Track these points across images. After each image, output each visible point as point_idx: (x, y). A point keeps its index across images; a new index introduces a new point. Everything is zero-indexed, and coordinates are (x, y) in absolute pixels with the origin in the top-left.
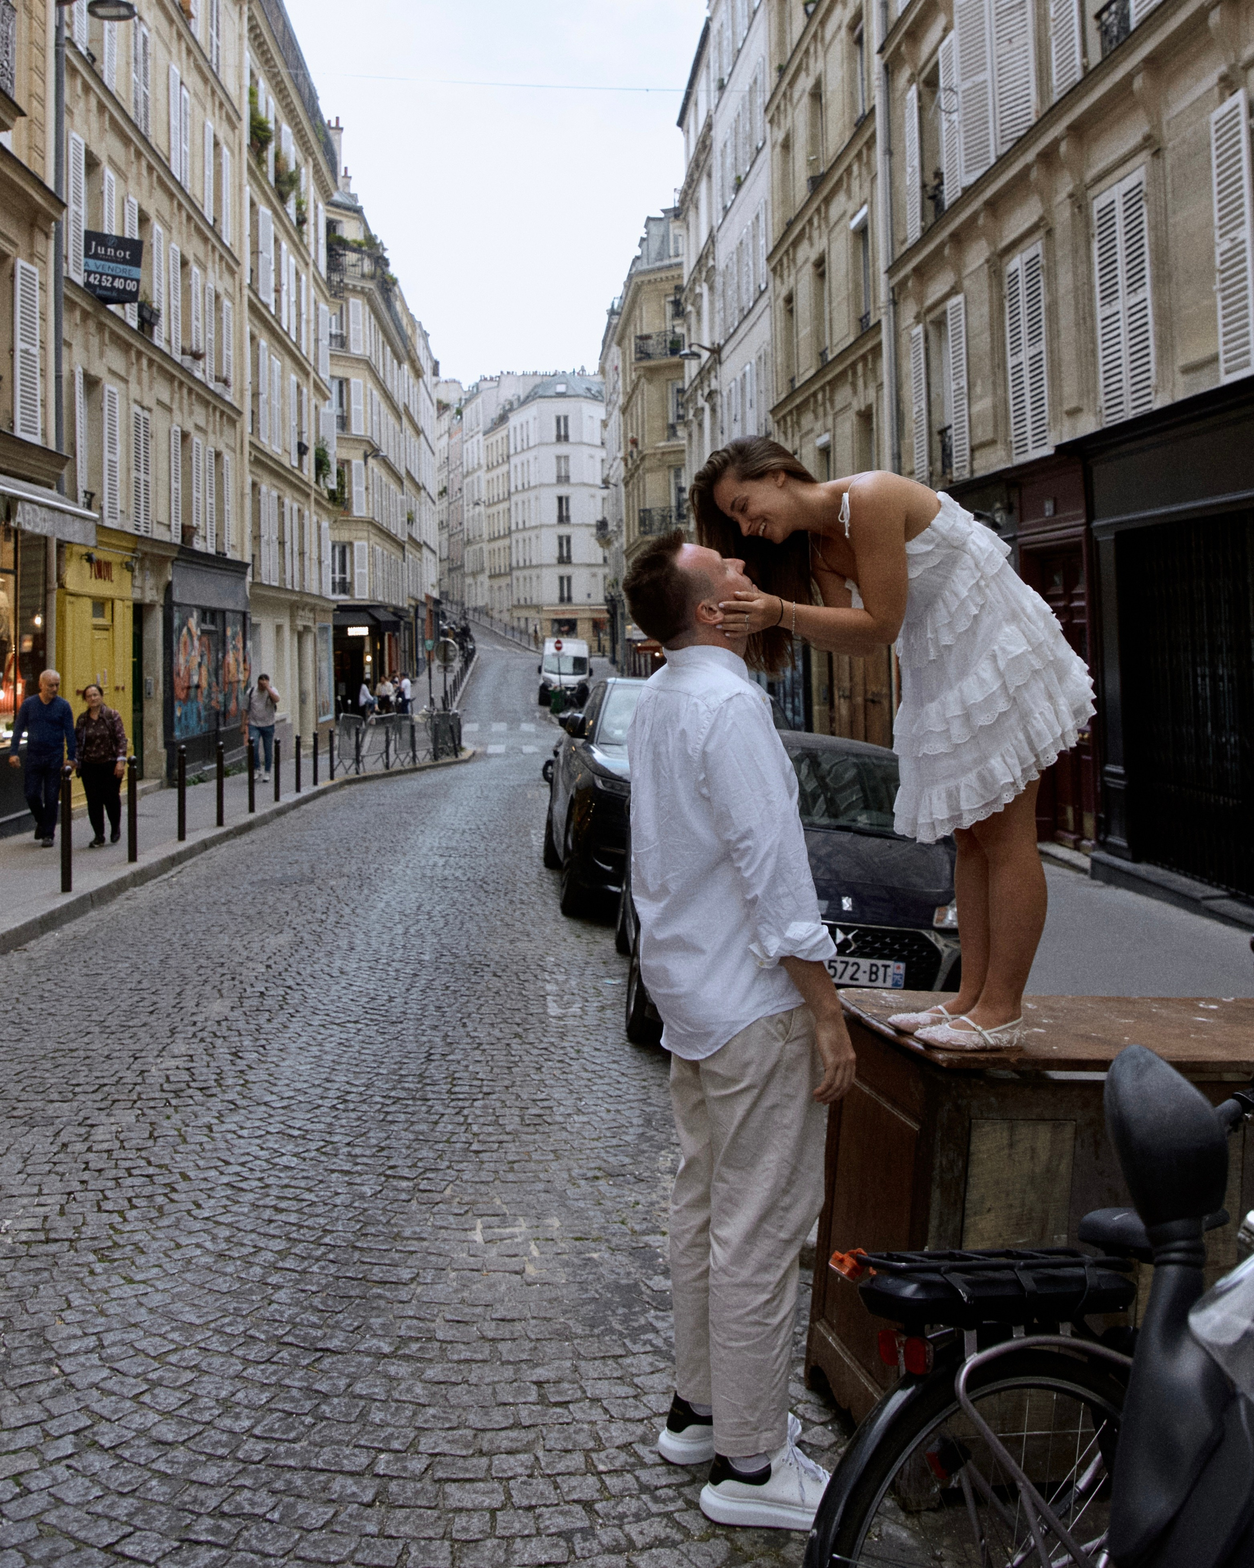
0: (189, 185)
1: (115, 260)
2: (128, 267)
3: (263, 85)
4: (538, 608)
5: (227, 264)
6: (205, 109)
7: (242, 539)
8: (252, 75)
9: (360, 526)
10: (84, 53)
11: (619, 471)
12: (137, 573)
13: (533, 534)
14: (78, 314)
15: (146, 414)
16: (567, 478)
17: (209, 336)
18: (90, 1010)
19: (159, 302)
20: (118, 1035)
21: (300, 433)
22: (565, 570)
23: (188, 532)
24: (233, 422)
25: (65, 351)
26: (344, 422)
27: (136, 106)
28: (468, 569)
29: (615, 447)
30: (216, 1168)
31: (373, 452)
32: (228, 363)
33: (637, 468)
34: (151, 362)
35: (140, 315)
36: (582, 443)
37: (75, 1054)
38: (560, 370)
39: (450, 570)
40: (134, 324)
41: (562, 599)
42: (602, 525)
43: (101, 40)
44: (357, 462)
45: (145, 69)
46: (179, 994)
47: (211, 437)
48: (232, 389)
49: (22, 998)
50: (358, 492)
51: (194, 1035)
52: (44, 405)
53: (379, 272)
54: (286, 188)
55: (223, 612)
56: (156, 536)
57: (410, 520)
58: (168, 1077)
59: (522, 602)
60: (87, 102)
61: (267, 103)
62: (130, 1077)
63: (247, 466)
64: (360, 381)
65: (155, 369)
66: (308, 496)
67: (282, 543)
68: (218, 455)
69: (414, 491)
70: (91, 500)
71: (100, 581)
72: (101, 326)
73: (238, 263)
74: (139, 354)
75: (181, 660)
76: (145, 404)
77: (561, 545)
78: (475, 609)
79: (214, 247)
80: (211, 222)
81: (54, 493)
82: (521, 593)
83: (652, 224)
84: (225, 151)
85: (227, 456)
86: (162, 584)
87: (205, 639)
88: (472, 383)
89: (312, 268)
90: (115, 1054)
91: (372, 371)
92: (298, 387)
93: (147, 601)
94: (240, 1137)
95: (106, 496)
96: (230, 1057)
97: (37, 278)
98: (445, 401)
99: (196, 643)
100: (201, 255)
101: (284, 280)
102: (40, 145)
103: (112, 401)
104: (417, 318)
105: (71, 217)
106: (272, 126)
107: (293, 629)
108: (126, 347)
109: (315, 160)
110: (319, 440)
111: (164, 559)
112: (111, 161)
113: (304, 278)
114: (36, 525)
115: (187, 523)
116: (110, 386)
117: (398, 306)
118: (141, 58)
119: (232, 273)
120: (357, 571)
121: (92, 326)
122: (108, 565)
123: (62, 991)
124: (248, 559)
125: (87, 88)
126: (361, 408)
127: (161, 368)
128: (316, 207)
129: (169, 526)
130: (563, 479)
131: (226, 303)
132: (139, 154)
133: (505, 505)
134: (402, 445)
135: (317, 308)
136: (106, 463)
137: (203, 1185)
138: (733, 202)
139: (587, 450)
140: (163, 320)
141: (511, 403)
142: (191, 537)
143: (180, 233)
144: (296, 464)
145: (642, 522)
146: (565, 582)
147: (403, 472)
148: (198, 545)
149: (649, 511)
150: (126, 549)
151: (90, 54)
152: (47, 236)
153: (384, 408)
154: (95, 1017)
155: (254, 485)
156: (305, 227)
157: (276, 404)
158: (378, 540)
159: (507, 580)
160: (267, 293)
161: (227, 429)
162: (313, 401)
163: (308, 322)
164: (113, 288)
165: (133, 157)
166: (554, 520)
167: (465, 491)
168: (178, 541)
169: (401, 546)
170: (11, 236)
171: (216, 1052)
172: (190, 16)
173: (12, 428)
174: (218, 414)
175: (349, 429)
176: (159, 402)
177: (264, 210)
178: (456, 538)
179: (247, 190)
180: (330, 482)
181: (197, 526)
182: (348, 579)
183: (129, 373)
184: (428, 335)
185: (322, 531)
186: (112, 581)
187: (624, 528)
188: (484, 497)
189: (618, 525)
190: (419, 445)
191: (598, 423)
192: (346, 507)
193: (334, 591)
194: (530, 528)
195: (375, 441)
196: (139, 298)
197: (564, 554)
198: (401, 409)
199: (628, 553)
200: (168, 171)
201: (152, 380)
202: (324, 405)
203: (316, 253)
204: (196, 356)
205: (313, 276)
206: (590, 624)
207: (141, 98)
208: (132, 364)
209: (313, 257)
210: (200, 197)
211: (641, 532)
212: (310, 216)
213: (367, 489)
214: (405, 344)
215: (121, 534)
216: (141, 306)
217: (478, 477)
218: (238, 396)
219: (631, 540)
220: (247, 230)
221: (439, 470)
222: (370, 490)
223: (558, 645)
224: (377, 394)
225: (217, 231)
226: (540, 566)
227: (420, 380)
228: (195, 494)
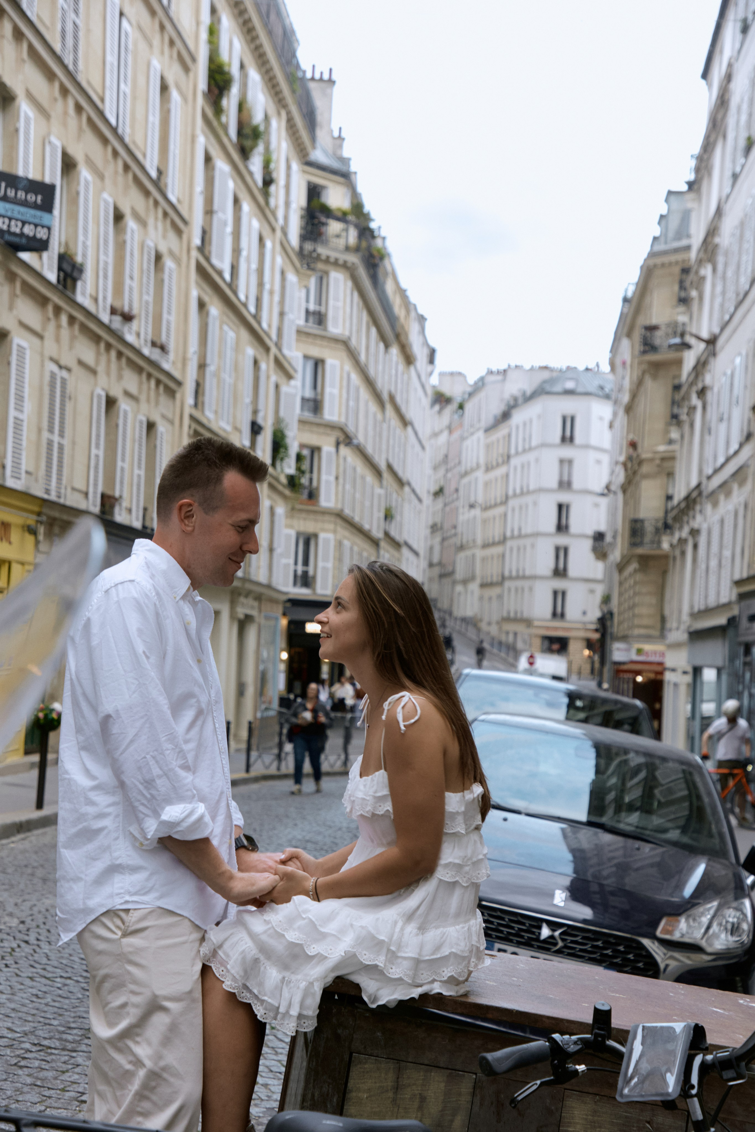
0: (128, 130)
1: (25, 204)
2: (39, 213)
3: (227, 22)
4: (528, 622)
5: (173, 222)
6: (151, 46)
8: (214, 10)
9: (327, 518)
11: (621, 477)
12: (41, 537)
13: (528, 542)
15: (64, 374)
16: (569, 484)
17: (145, 297)
19: (84, 255)
21: (255, 412)
22: (559, 584)
23: (109, 501)
24: (171, 393)
26: (315, 405)
27: (63, 39)
28: (459, 574)
29: (618, 451)
31: (347, 439)
32: (169, 329)
33: (635, 473)
34: (72, 320)
35: (60, 269)
36: (587, 447)
38: (572, 366)
39: (442, 576)
40: (52, 276)
41: (554, 614)
42: (599, 537)
44: (328, 448)
47: (144, 406)
48: (172, 356)
50: (327, 482)
53: (364, 244)
56: (69, 503)
57: (388, 516)
59: (512, 615)
61: (231, 44)
64: (338, 363)
65: (76, 327)
68: (151, 426)
69: (395, 485)
72: (11, 277)
73: (185, 222)
74: (58, 310)
76: (63, 363)
77: (557, 556)
78: (463, 619)
79: (156, 203)
80: (154, 174)
82: (511, 606)
83: (672, 198)
84: (175, 94)
85: (162, 428)
88: (477, 377)
89: (279, 233)
91: (353, 355)
92: (256, 362)
95: (8, 455)
98: (446, 394)
100: (141, 211)
101: (244, 243)
103: (22, 357)
104: (412, 300)
106: (235, 71)
107: (233, 616)
108: (42, 301)
109: (288, 113)
110: (278, 420)
112: (29, 96)
113: (269, 244)
115: (109, 492)
116: (19, 339)
117: (389, 287)
119: (179, 232)
120: (320, 564)
122: (7, 527)
126: (336, 391)
127: (84, 328)
128: (289, 167)
129: (86, 494)
130: (565, 485)
131: (169, 263)
132: (64, 92)
133: (501, 509)
134: (385, 434)
135: (283, 279)
136: (11, 420)
138: (743, 166)
139: (593, 454)
140: (89, 274)
141: (516, 399)
142: (112, 507)
143: (114, 182)
145: (633, 533)
146: (559, 597)
147: (383, 466)
148: (120, 517)
149: (642, 521)
150: (32, 512)
153: (364, 394)
156: (273, 188)
157: (228, 378)
158: (347, 533)
159: (499, 590)
160: (221, 259)
161: (163, 399)
162: (273, 378)
163: (271, 293)
164: (22, 235)
165: (56, 93)
166: (552, 528)
167: (461, 492)
168: (96, 509)
174: (153, 383)
175: (322, 414)
176: (80, 363)
177: (222, 166)
178: (452, 541)
179: (201, 140)
180: (289, 467)
181: (121, 497)
182: (311, 573)
183: (44, 329)
184: (426, 319)
185: (277, 519)
186: (10, 543)
187: (619, 540)
188: (480, 499)
189: (614, 537)
190: (406, 438)
191: (606, 424)
192: (312, 495)
193: (295, 584)
194: (527, 536)
195: (351, 428)
196: (55, 248)
197: (561, 565)
198: (385, 396)
199: (621, 567)
200: (101, 114)
201: (73, 338)
202: (288, 384)
203: (286, 218)
204: (128, 318)
205: (282, 244)
206: (584, 644)
207: (70, 28)
208: (49, 319)
209: (281, 221)
210: (142, 146)
211: (634, 544)
212: (280, 176)
213: (337, 478)
214: (393, 326)
215: (25, 495)
216: (63, 258)
217: (476, 479)
218: (179, 365)
219: (625, 552)
220: (199, 187)
221: (435, 468)
222: (341, 480)
223: (531, 660)
224: (355, 378)
225: (162, 185)
226: (534, 577)
227: (412, 368)
228: (119, 463)
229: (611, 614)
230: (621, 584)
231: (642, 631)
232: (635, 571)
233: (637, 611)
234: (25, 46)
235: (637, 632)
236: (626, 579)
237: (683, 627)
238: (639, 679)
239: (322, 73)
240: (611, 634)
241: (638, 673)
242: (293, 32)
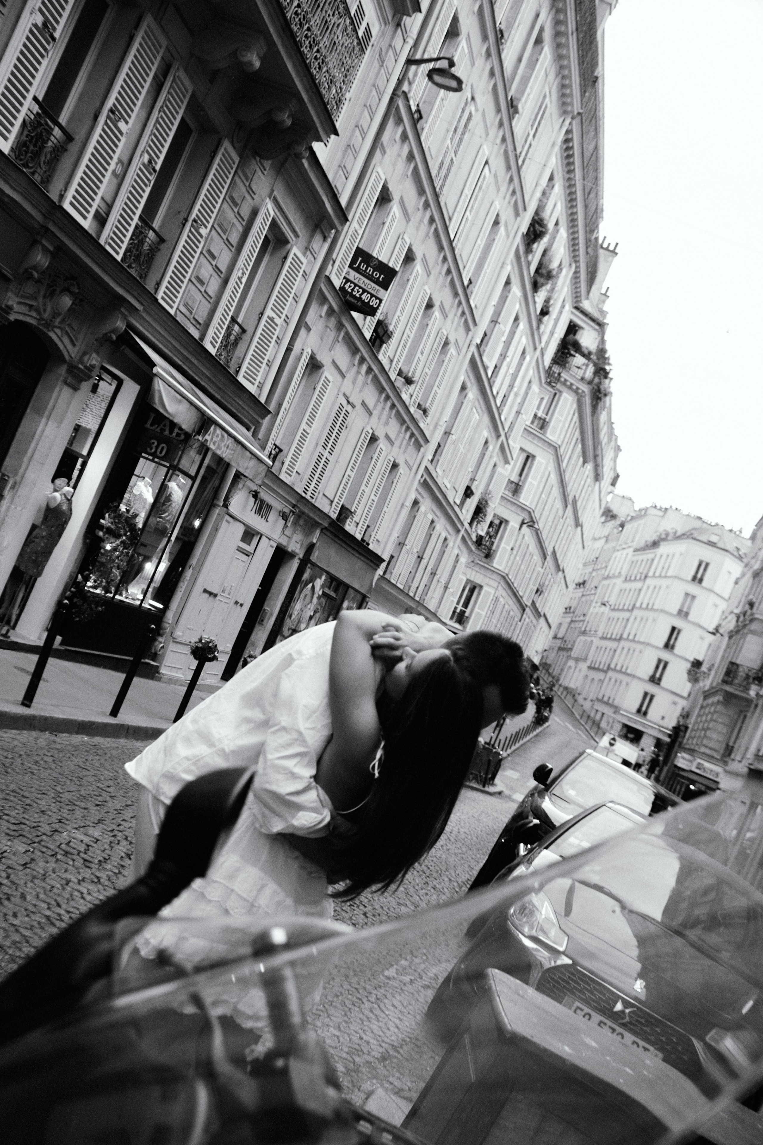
0: (460, 245)
1: (370, 278)
2: (377, 287)
3: (558, 189)
4: (617, 709)
5: (466, 321)
6: (498, 191)
7: (388, 539)
8: (551, 178)
9: (494, 576)
10: (414, 108)
11: (731, 624)
12: (289, 524)
13: (639, 647)
14: (325, 308)
15: (349, 408)
16: (687, 614)
17: (426, 370)
18: (58, 783)
19: (396, 326)
20: (63, 805)
21: (473, 480)
22: (652, 689)
23: (345, 512)
24: (418, 446)
25: (303, 332)
26: (516, 488)
27: (440, 168)
28: (574, 653)
29: (736, 604)
30: (49, 904)
31: (530, 522)
32: (434, 398)
33: (744, 626)
34: (370, 370)
35: (375, 331)
36: (711, 591)
37: (24, 799)
38: (721, 524)
39: (560, 649)
40: (368, 335)
41: (639, 711)
42: (697, 664)
43: (432, 104)
44: (514, 523)
45: (461, 140)
46: (127, 806)
47: (395, 449)
48: (429, 419)
49: (24, 756)
50: (504, 549)
51: (112, 831)
52: (269, 365)
53: (596, 380)
54: (541, 280)
55: (347, 587)
56: (317, 504)
57: (539, 591)
58: (69, 842)
59: (606, 699)
60: (401, 148)
61: (555, 205)
62: (46, 828)
63: (416, 484)
64: (544, 462)
65: (371, 377)
66: (458, 531)
67: (420, 558)
68: (396, 466)
69: (553, 569)
70: (277, 453)
71: (257, 517)
72: (340, 326)
73: (475, 324)
74: (363, 360)
75: (297, 606)
76: (351, 400)
77: (657, 667)
78: (566, 688)
79: (460, 303)
80: (466, 283)
81: (249, 434)
82: (607, 691)
84: (502, 229)
85: (402, 469)
86: (306, 543)
87: (323, 601)
88: (643, 506)
89: (538, 352)
90: (49, 813)
91: (558, 458)
92: (486, 442)
93: (290, 550)
94: (83, 898)
95: (290, 455)
96: (123, 855)
97: (303, 267)
98: (615, 512)
99: (315, 600)
100: (447, 306)
101: (510, 353)
102: (349, 168)
103: (325, 387)
104: (616, 432)
105: (350, 232)
106: (551, 226)
108: (354, 350)
109: (578, 267)
110: (486, 492)
111: (316, 524)
112: (402, 202)
113: (528, 358)
114: (219, 447)
115: (348, 506)
116: (328, 373)
117: (603, 417)
118: (460, 131)
119: (468, 329)
120: (476, 610)
121: (333, 322)
122: (269, 507)
123: (53, 766)
124: (386, 557)
125: (404, 137)
126: (535, 483)
127: (375, 379)
128: (563, 306)
129: (332, 502)
130: (683, 614)
131: (452, 350)
132: (427, 205)
133: (626, 615)
134: (559, 528)
135: (529, 387)
136: (301, 431)
137: (30, 908)
139: (713, 598)
140: (393, 342)
141: (667, 535)
142: (346, 518)
143: (436, 281)
144: (458, 502)
145: (728, 673)
146: (648, 698)
147: (549, 551)
148: (349, 527)
149: (738, 666)
150: (290, 502)
151: (418, 111)
152: (325, 238)
153: (556, 492)
154: (58, 788)
155: (416, 503)
156: (546, 318)
157: (462, 447)
158: (504, 594)
159: (601, 676)
160: (490, 360)
161: (411, 449)
162: (495, 459)
163: (516, 395)
164: (360, 299)
165: (421, 205)
166: (661, 643)
167: (599, 590)
168: (334, 516)
169: (523, 608)
170: (297, 229)
171: (116, 847)
172: (516, 111)
173: (237, 372)
174: (408, 434)
175: (519, 496)
176: (363, 404)
177: (516, 290)
178: (577, 625)
179: (509, 268)
180: (482, 529)
181: (355, 511)
182: (467, 614)
183: (348, 371)
184: (621, 450)
185: (458, 565)
186: (267, 521)
187: (713, 673)
188: (612, 601)
189: (710, 670)
190: (574, 535)
191: (733, 579)
192: (488, 555)
193: (452, 618)
194: (638, 642)
195: (536, 515)
196: (378, 316)
197: (658, 675)
198: (570, 499)
199: (707, 695)
200: (446, 228)
201: (365, 383)
202: (503, 468)
203: (548, 343)
204: (409, 381)
205: (537, 361)
206: (654, 741)
207: (447, 162)
208: (354, 365)
209: (543, 344)
210: (465, 261)
211: (724, 682)
212: (554, 311)
213: (512, 549)
214: (595, 449)
215: (290, 489)
216: (380, 323)
217: (615, 584)
218: (431, 428)
219: (714, 684)
220: (495, 300)
221: (585, 565)
222: (515, 552)
223: (612, 742)
224: (554, 478)
225: (468, 291)
226: (633, 676)
227: (597, 483)
228: (363, 487)
229: (687, 728)
230: (702, 707)
231: (708, 751)
232: (718, 702)
233: (709, 733)
234: (412, 166)
235: (703, 750)
236: (707, 705)
237: (745, 763)
238: (692, 787)
239: (609, 244)
240: (681, 743)
241: (693, 782)
242: (602, 210)
